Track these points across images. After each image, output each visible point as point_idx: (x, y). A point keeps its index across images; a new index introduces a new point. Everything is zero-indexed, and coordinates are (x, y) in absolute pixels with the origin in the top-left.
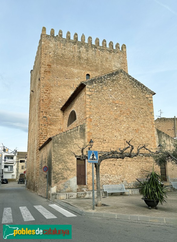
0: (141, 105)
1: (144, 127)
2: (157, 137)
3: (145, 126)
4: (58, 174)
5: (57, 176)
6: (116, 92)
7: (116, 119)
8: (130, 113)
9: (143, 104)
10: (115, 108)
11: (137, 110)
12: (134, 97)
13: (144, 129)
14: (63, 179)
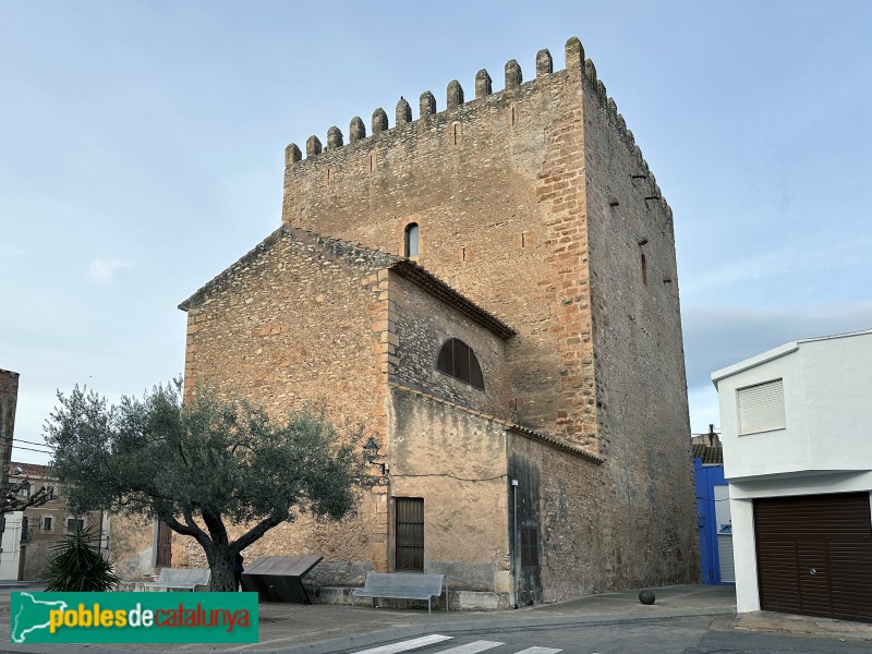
0: (341, 318)
1: (346, 388)
2: (394, 413)
3: (350, 383)
4: (119, 540)
5: (117, 544)
6: (263, 303)
7: (258, 383)
8: (304, 353)
9: (350, 311)
10: (260, 351)
11: (328, 337)
12: (320, 298)
13: (345, 395)
14: (128, 551)
